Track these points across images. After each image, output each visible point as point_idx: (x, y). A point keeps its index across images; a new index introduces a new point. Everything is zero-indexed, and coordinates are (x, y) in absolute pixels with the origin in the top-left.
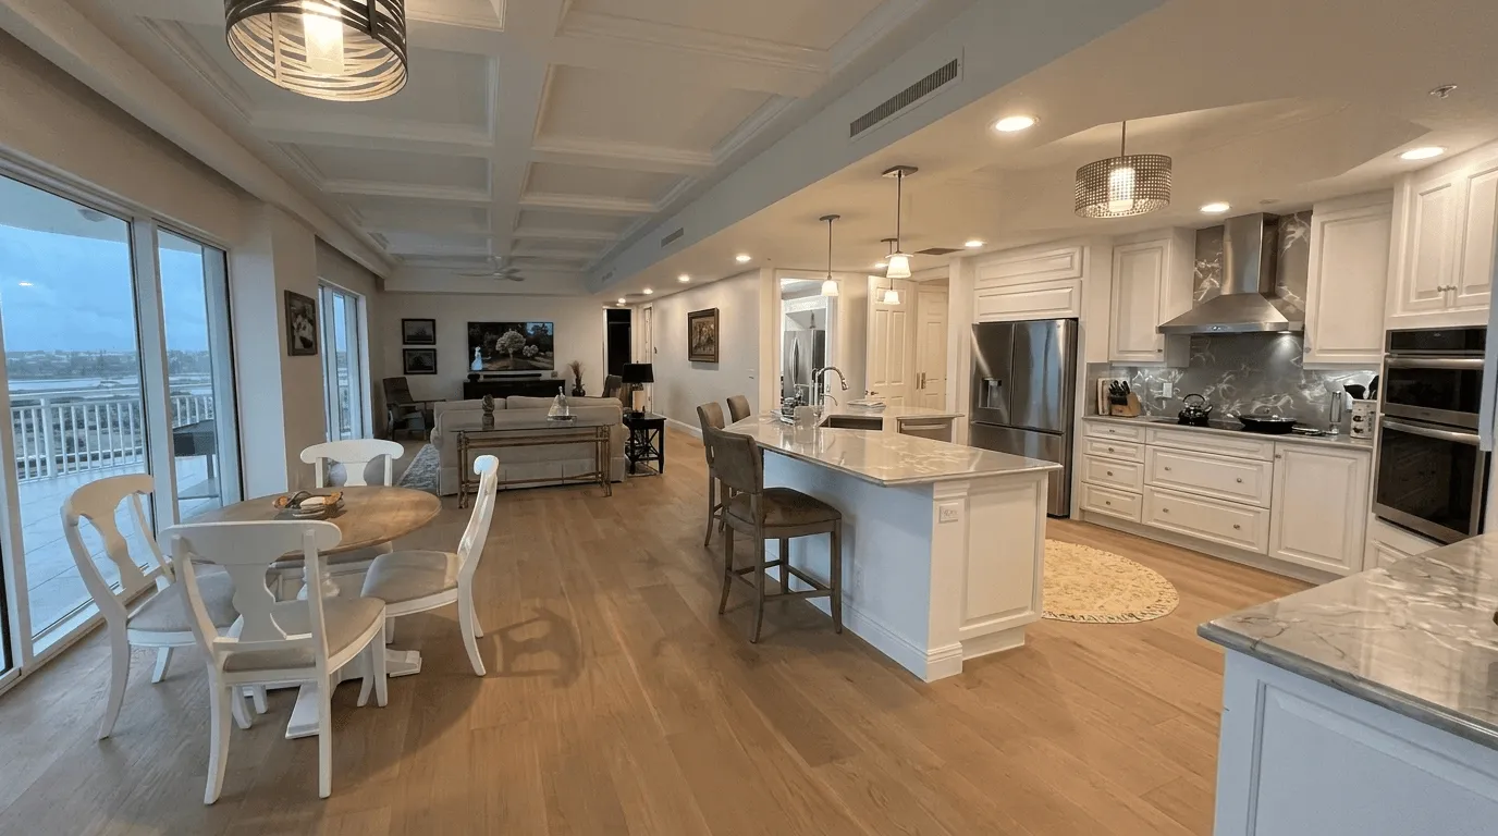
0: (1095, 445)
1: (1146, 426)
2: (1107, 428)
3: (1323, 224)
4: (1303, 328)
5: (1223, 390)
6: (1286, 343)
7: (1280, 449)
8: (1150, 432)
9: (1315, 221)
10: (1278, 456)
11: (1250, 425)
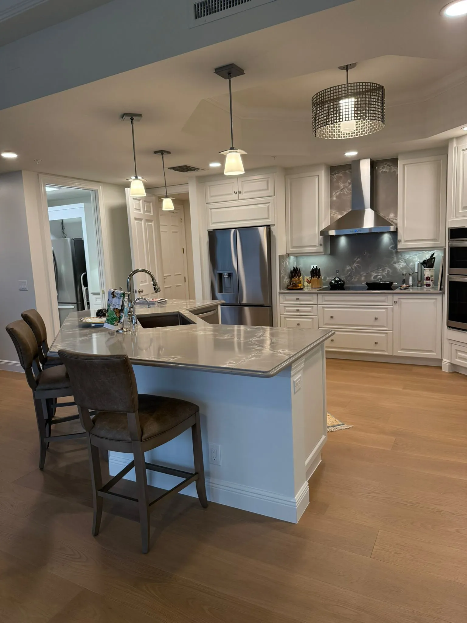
0: (287, 308)
1: (318, 293)
2: (295, 297)
3: (404, 165)
4: (397, 229)
5: (355, 268)
6: (386, 238)
7: (396, 298)
8: (320, 296)
9: (400, 163)
10: (396, 302)
11: (373, 286)
